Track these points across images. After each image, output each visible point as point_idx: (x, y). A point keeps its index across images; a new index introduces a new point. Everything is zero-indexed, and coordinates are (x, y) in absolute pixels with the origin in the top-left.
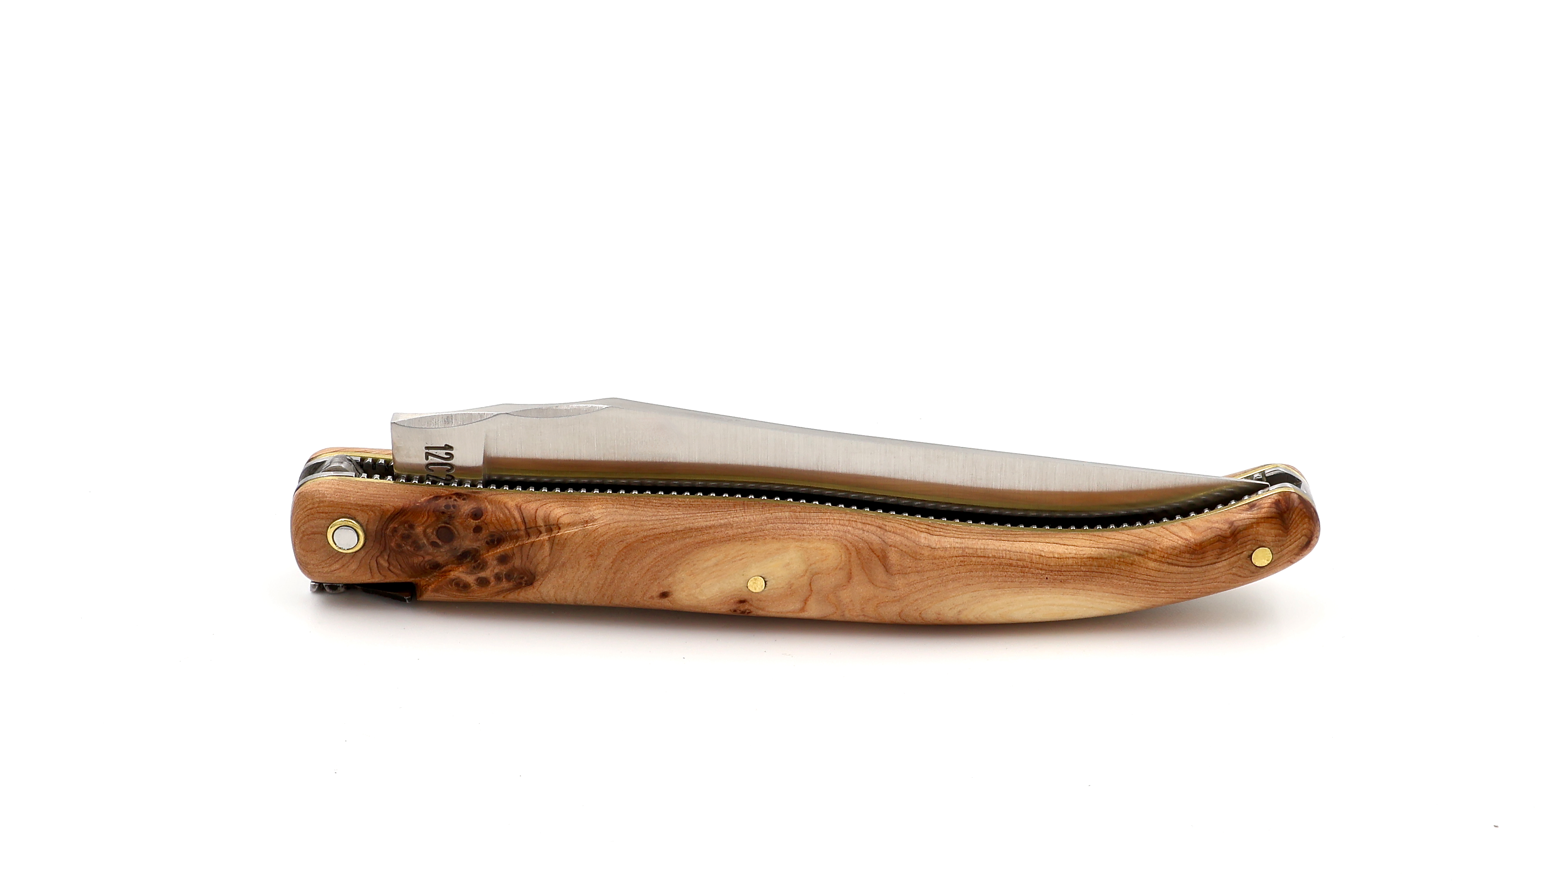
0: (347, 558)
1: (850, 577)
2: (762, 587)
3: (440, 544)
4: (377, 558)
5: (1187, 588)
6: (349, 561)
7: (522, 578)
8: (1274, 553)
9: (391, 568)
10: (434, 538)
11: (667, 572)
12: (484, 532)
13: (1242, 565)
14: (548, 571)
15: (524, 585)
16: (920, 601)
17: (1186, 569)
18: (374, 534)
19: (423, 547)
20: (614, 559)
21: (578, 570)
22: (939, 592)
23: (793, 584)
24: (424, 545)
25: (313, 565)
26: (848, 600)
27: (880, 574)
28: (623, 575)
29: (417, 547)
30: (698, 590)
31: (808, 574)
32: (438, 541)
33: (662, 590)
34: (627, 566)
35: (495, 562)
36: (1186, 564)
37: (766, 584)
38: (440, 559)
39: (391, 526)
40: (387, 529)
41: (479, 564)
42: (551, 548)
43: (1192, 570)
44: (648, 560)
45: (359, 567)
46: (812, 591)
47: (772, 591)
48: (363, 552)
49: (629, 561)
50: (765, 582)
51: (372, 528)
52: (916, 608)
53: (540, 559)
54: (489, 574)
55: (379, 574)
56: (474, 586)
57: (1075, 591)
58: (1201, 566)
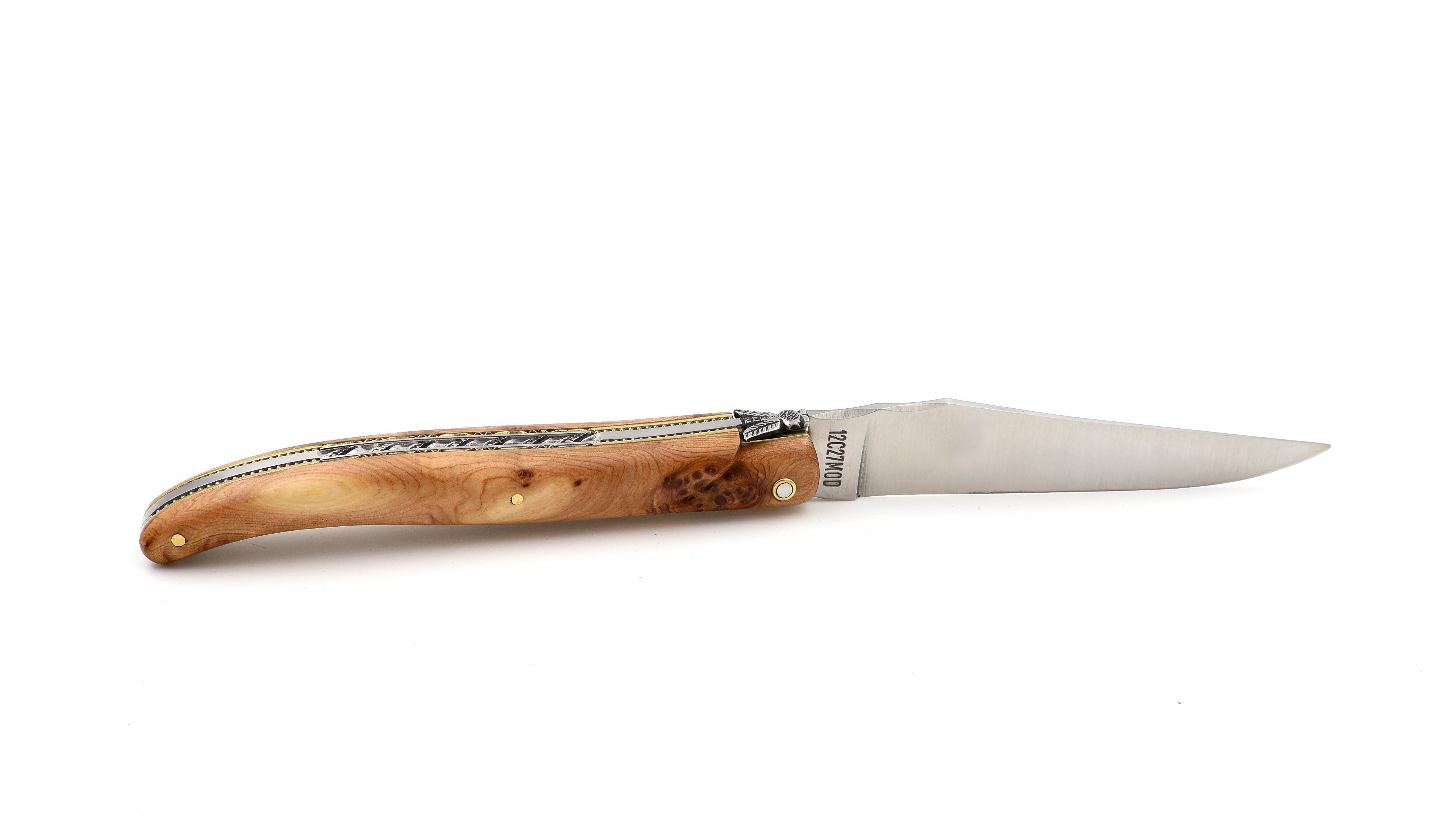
0: (785, 474)
1: (456, 510)
2: (514, 498)
3: (724, 495)
4: (765, 479)
5: (226, 519)
6: (783, 473)
7: (672, 483)
8: (171, 543)
9: (757, 472)
10: (728, 497)
11: (577, 500)
12: (696, 505)
13: (191, 536)
14: (655, 490)
15: (670, 478)
16: (407, 499)
17: (229, 532)
18: (767, 494)
19: (735, 491)
20: (612, 503)
21: (635, 493)
22: (395, 506)
23: (493, 502)
24: (735, 492)
25: (806, 464)
26: (455, 495)
27: (436, 513)
28: (606, 493)
29: (739, 491)
30: (556, 490)
31: (484, 509)
32: (726, 496)
33: (580, 487)
34: (603, 500)
35: (689, 490)
36: (230, 535)
37: (511, 500)
38: (725, 483)
39: (755, 501)
40: (758, 498)
41: (699, 487)
42: (652, 503)
43: (225, 532)
44: (589, 505)
45: (777, 469)
46: (480, 499)
47: (506, 496)
48: (774, 481)
49: (602, 503)
50: (511, 502)
51: (767, 497)
52: (409, 493)
53: (660, 496)
54: (693, 482)
55: (764, 465)
56: (702, 471)
57: (302, 514)
58: (219, 534)
